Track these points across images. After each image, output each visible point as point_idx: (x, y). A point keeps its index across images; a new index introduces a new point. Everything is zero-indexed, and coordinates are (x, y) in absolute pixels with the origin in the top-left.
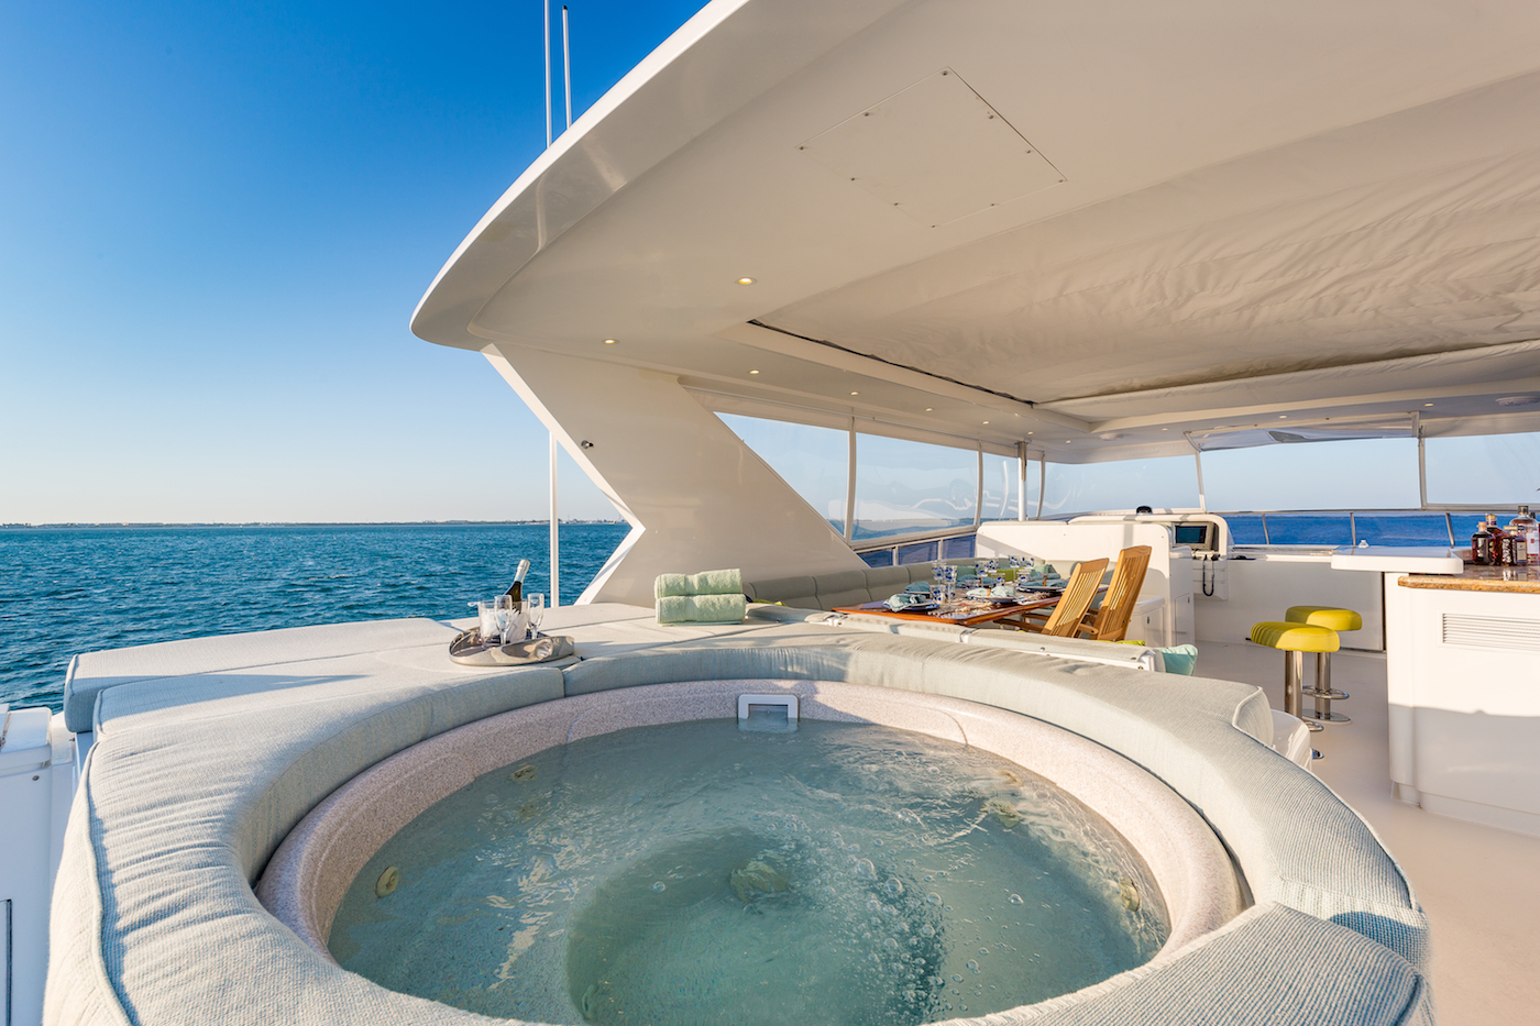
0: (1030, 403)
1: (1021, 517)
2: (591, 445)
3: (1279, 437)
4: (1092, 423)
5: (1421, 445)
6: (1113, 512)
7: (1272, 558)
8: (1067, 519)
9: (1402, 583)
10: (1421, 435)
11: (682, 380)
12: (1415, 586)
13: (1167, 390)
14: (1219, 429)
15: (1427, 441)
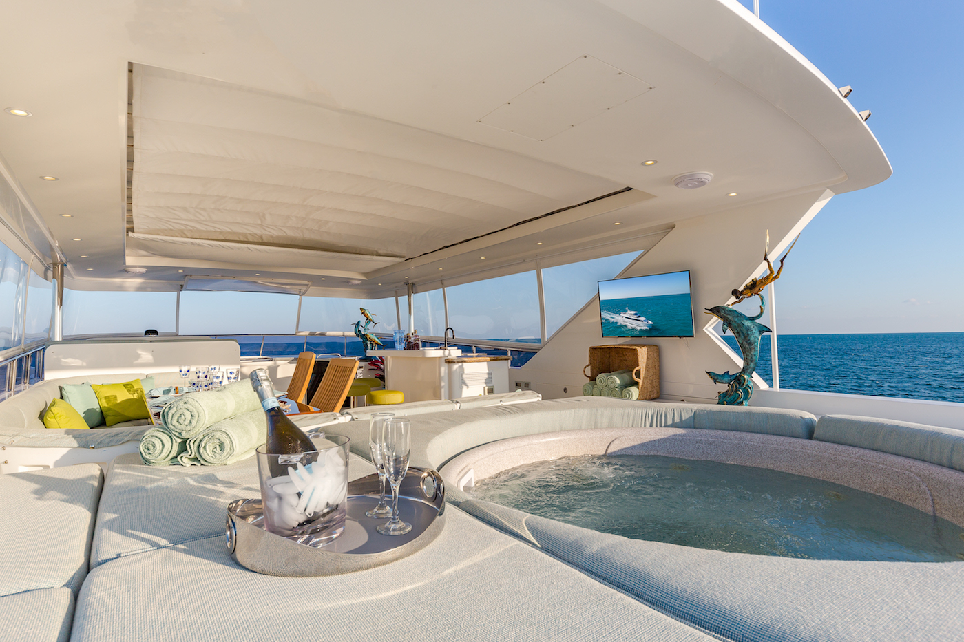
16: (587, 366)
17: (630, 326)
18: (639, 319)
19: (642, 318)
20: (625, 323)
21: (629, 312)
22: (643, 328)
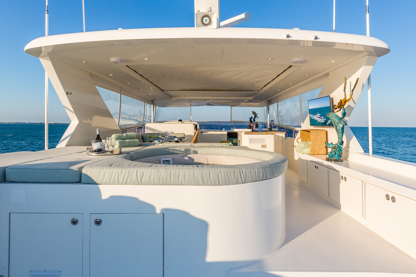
0: (163, 90)
1: (152, 122)
2: (71, 94)
3: (208, 104)
4: (171, 97)
5: (231, 108)
6: (174, 121)
7: (209, 133)
8: (162, 122)
9: (245, 134)
10: (231, 106)
11: (91, 75)
12: (247, 134)
13: (195, 92)
14: (197, 101)
15: (232, 107)
16: (299, 138)
17: (319, 121)
18: (321, 117)
19: (322, 117)
20: (317, 120)
21: (318, 114)
22: (323, 122)
